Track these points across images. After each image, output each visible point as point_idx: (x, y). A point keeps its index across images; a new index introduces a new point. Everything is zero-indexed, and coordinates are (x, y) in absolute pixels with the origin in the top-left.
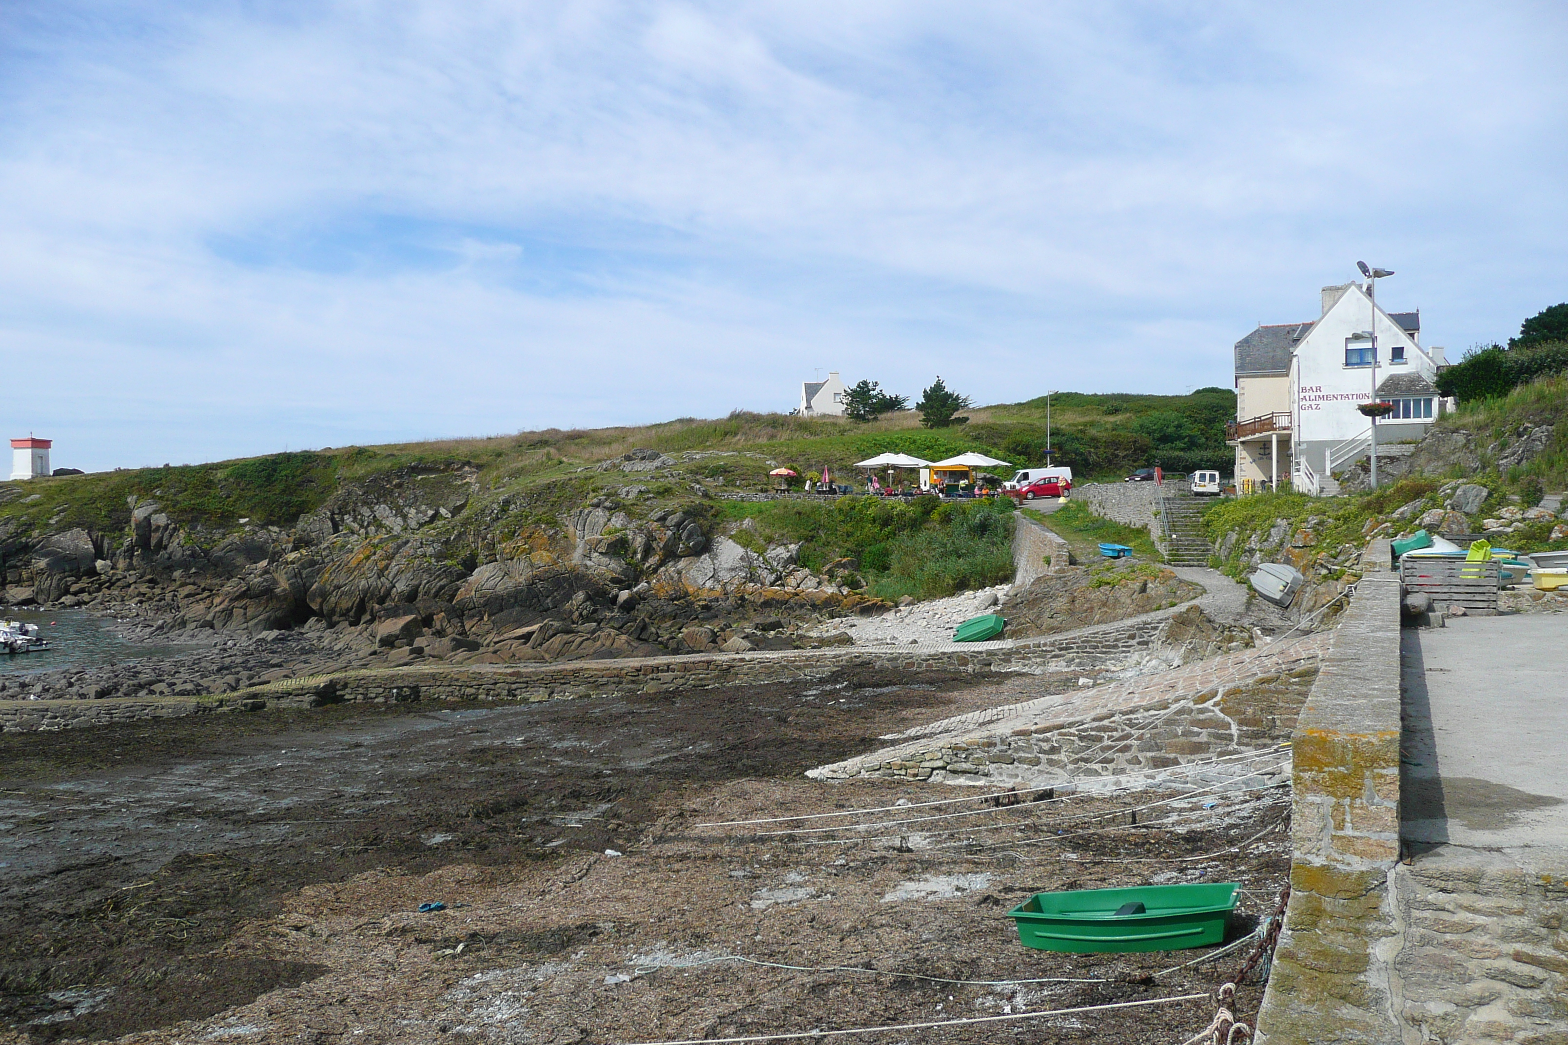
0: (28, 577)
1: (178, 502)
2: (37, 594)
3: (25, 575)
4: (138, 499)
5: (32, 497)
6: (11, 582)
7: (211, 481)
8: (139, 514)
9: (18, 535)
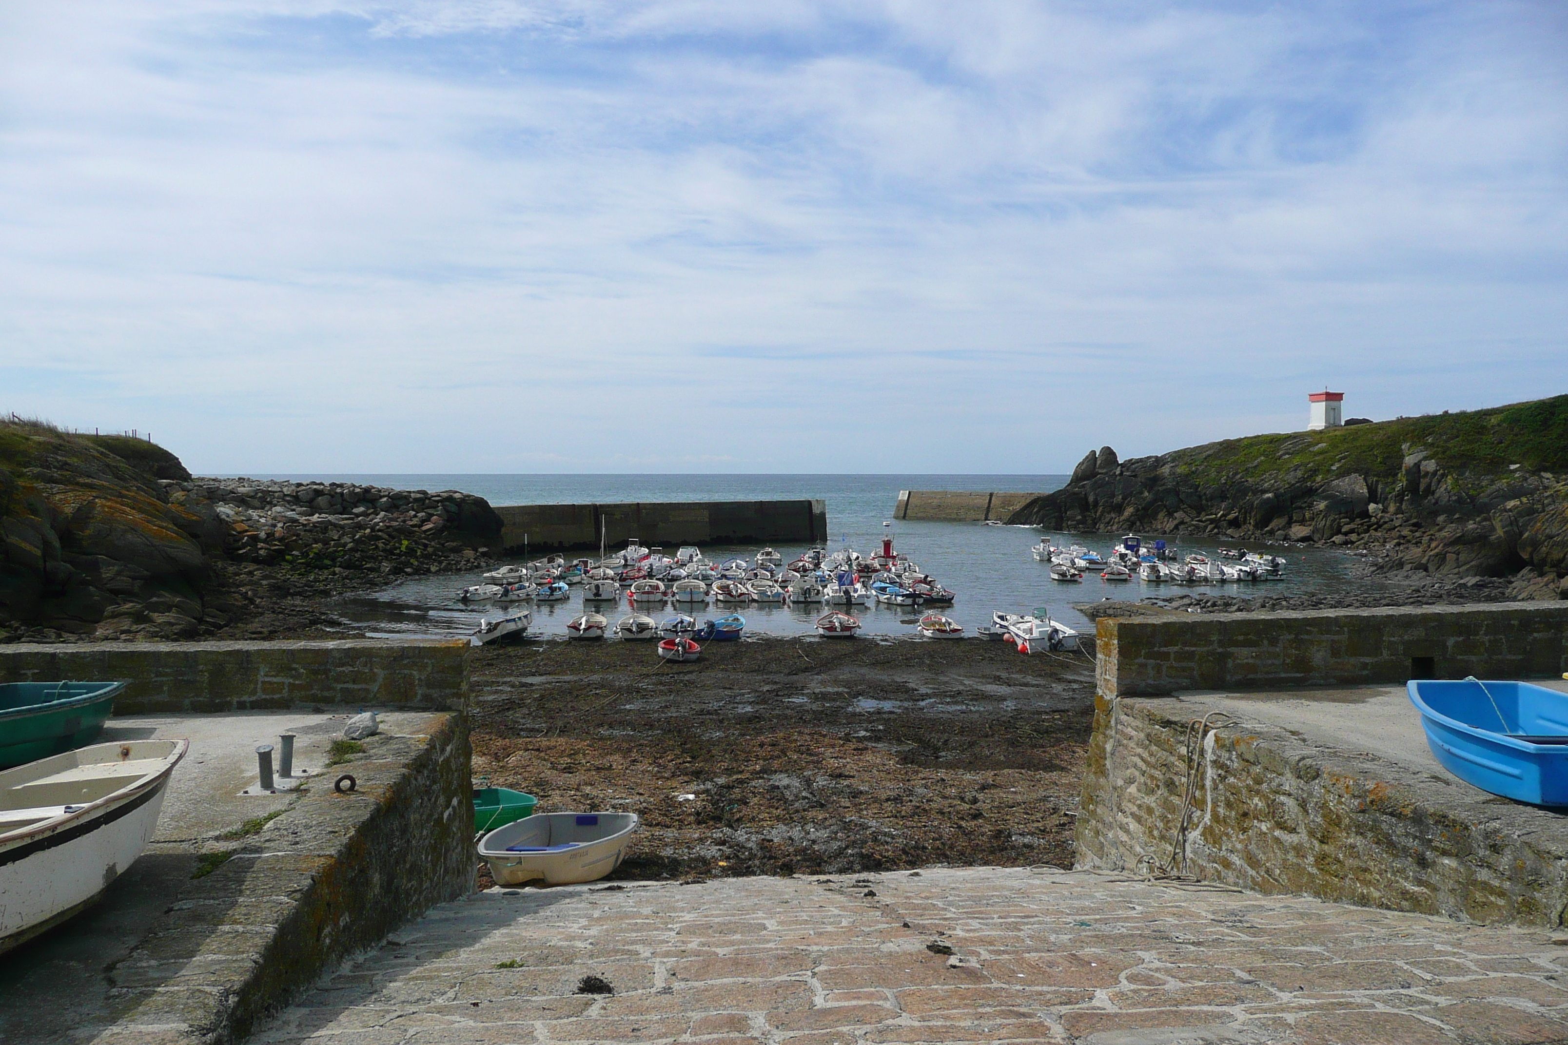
0: (1310, 518)
1: (1448, 448)
2: (1313, 532)
3: (1307, 515)
4: (1411, 446)
5: (1320, 445)
6: (1296, 522)
7: (1484, 427)
8: (1409, 460)
9: (1303, 480)
